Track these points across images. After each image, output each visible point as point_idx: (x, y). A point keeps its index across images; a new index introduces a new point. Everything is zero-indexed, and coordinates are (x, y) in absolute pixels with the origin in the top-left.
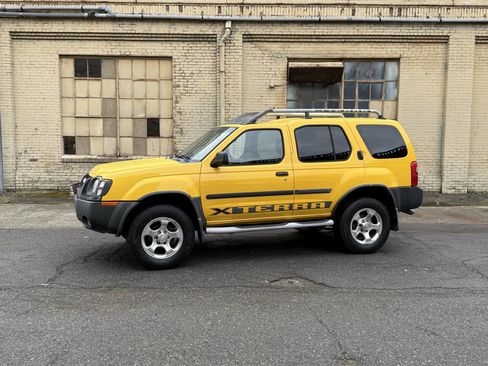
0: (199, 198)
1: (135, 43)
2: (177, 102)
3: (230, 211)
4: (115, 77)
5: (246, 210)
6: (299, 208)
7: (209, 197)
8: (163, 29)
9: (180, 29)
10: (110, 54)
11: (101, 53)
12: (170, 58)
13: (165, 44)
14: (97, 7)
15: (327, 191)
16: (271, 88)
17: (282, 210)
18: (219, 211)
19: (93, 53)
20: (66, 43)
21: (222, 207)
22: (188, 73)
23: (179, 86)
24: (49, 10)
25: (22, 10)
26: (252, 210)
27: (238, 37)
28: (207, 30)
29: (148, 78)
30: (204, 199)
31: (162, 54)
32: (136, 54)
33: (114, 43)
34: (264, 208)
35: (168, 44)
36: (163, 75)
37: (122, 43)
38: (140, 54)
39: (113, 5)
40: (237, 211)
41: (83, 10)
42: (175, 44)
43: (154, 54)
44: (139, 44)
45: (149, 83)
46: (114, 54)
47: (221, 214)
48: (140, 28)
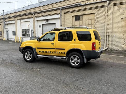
0: (35, 48)
1: (86, 11)
2: (95, 25)
3: (42, 52)
4: (82, 20)
5: (45, 52)
6: (57, 53)
7: (37, 48)
8: (92, 6)
9: (96, 5)
10: (81, 14)
11: (80, 14)
12: (94, 13)
13: (93, 10)
14: (78, 3)
15: (64, 49)
16: (122, 19)
17: (53, 53)
18: (39, 51)
19: (78, 15)
20: (73, 13)
21: (40, 51)
22: (98, 17)
23: (96, 21)
24: (70, 6)
25: (65, 7)
26: (46, 52)
27: (112, 5)
28: (103, 4)
29: (89, 19)
30: (36, 48)
31: (92, 13)
32: (87, 14)
33: (82, 12)
34: (49, 52)
35: (94, 10)
36: (93, 18)
37: (84, 11)
38: (87, 13)
39: (82, 2)
40: (43, 52)
41: (76, 5)
42: (95, 9)
43: (90, 13)
44: (87, 11)
45: (89, 20)
46: (82, 14)
47: (40, 52)
48: (87, 7)
